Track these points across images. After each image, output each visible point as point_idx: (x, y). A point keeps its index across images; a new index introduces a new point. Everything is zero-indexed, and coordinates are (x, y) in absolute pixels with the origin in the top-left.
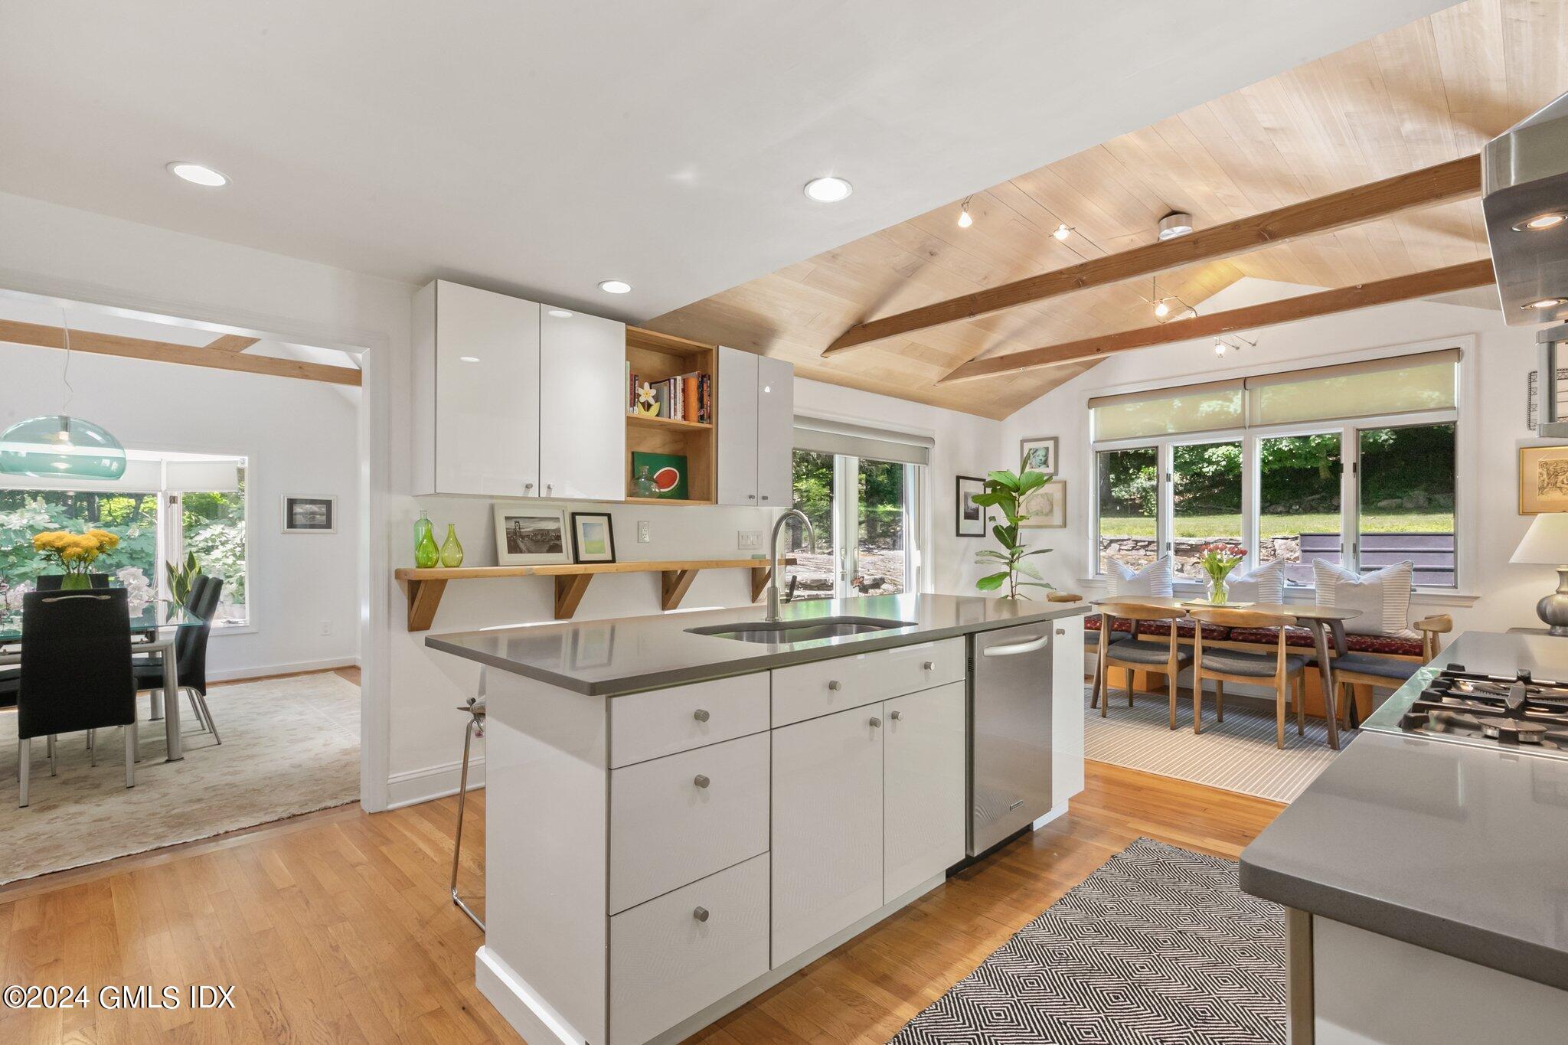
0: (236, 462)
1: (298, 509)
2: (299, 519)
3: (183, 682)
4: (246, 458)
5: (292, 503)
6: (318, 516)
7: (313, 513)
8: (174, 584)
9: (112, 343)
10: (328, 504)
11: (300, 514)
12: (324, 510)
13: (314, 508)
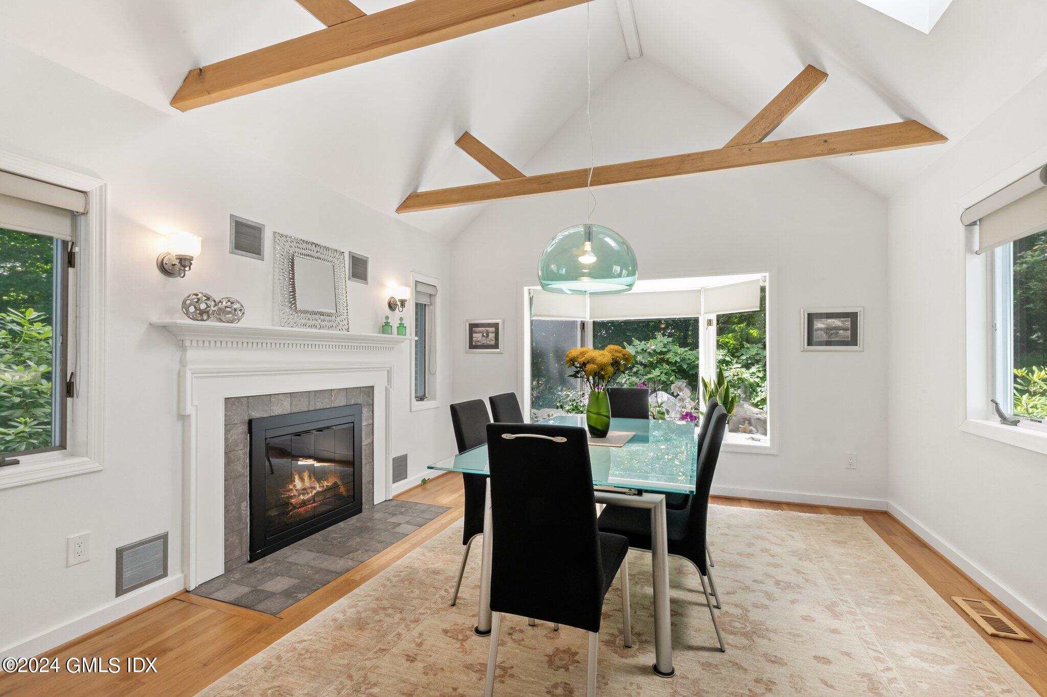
0: (758, 281)
1: (819, 324)
2: (819, 336)
3: (674, 549)
4: (767, 274)
5: (811, 318)
6: (841, 332)
7: (837, 328)
8: (707, 398)
9: (648, 166)
10: (853, 317)
11: (821, 329)
12: (848, 324)
13: (837, 322)
